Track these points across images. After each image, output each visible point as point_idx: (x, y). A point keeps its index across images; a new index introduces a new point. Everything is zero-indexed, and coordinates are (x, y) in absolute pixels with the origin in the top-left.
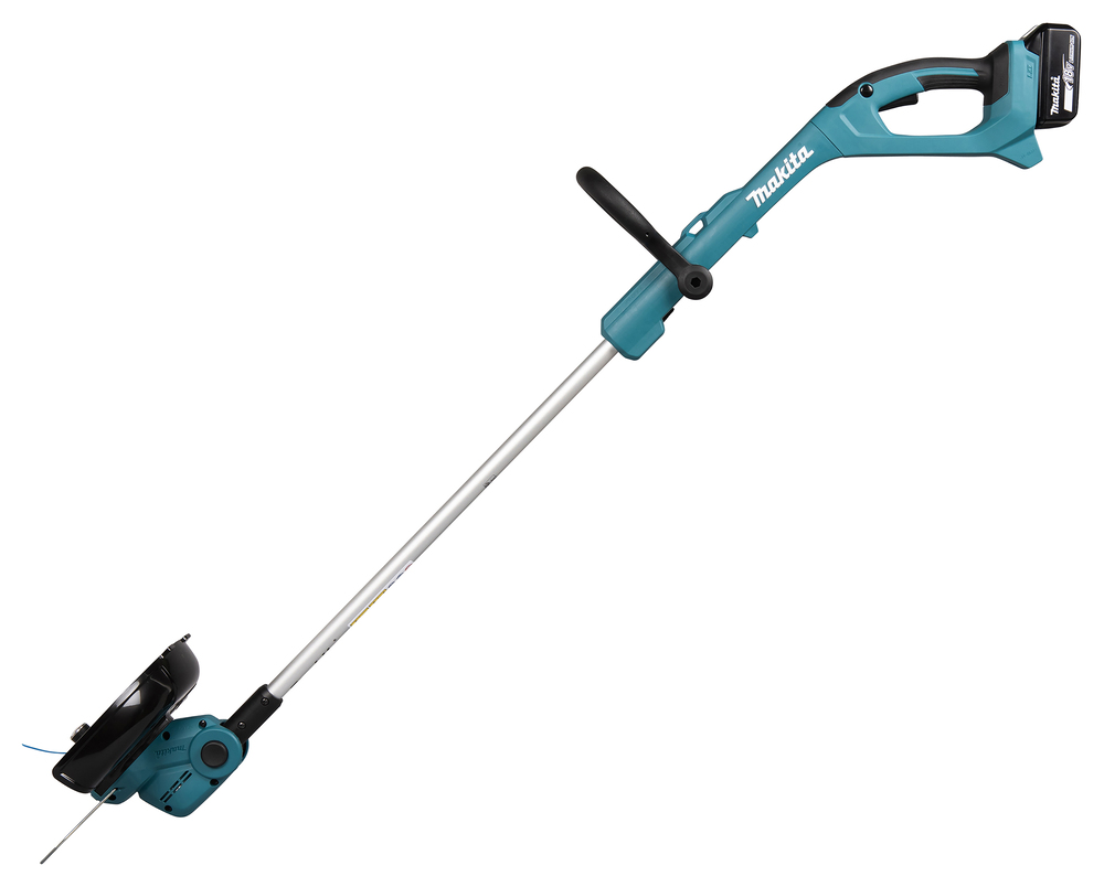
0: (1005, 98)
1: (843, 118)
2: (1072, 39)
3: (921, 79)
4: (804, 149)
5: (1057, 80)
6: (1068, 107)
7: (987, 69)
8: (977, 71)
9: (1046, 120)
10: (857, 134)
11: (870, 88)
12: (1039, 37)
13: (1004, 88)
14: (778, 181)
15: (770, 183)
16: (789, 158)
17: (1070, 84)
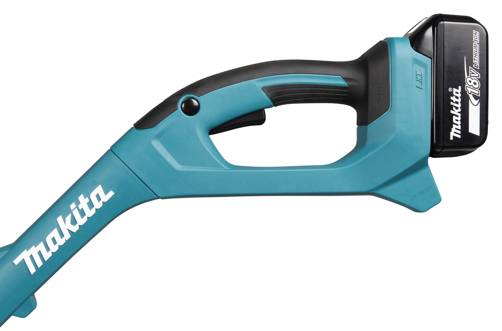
0: (386, 116)
1: (157, 145)
2: (476, 36)
3: (268, 90)
4: (99, 190)
5: (457, 92)
6: (474, 128)
7: (359, 77)
8: (345, 79)
9: (444, 147)
10: (178, 166)
11: (195, 103)
12: (429, 32)
13: (384, 104)
14: (62, 235)
15: (49, 239)
16: (78, 203)
17: (476, 97)
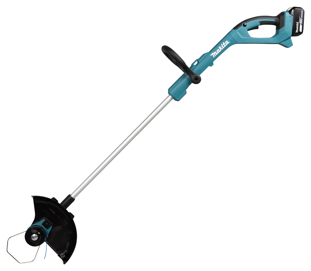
0: (283, 28)
2: (302, 12)
3: (260, 22)
7: (278, 19)
8: (275, 20)
9: (295, 34)
10: (242, 37)
11: (245, 24)
12: (293, 10)
13: (283, 25)
14: (220, 50)
15: (217, 51)
16: (223, 44)
17: (301, 24)
